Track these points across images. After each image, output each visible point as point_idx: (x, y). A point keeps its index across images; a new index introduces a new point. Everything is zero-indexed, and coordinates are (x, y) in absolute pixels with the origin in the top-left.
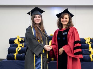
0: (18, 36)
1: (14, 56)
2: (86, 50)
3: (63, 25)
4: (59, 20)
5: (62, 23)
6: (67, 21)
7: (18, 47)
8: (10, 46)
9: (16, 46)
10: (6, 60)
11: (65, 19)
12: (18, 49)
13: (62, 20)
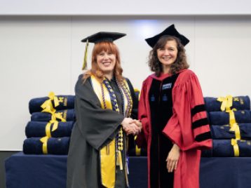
0: (52, 94)
1: (42, 143)
2: (222, 128)
3: (164, 66)
6: (172, 57)
7: (51, 122)
8: (32, 119)
9: (47, 117)
10: (22, 154)
12: (52, 125)
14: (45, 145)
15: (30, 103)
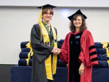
1: (26, 61)
3: (76, 28)
4: (71, 23)
5: (75, 25)
6: (80, 23)
8: (22, 51)
11: (78, 21)
12: (31, 54)
13: (74, 22)
14: (28, 62)
15: (21, 44)
